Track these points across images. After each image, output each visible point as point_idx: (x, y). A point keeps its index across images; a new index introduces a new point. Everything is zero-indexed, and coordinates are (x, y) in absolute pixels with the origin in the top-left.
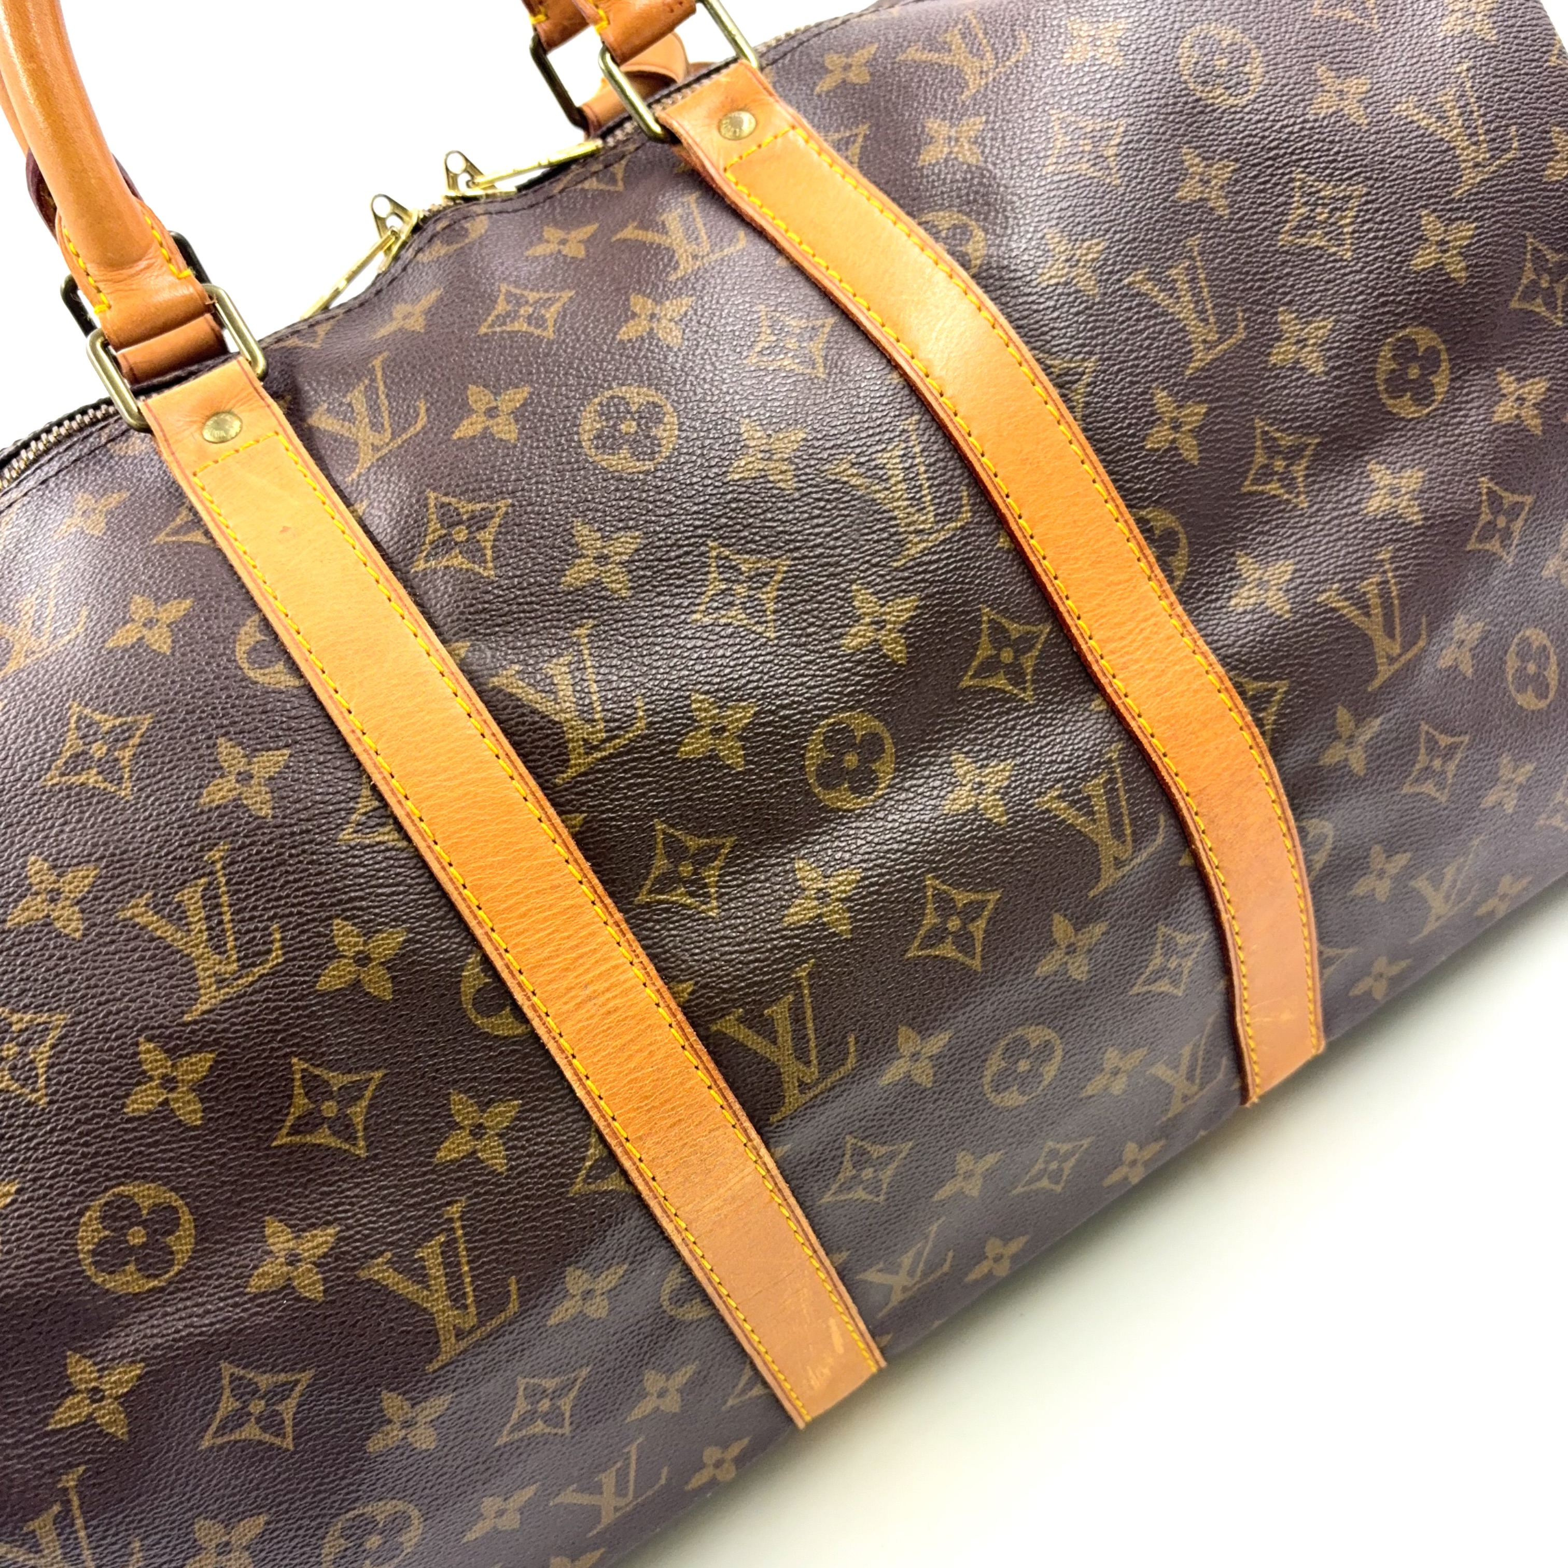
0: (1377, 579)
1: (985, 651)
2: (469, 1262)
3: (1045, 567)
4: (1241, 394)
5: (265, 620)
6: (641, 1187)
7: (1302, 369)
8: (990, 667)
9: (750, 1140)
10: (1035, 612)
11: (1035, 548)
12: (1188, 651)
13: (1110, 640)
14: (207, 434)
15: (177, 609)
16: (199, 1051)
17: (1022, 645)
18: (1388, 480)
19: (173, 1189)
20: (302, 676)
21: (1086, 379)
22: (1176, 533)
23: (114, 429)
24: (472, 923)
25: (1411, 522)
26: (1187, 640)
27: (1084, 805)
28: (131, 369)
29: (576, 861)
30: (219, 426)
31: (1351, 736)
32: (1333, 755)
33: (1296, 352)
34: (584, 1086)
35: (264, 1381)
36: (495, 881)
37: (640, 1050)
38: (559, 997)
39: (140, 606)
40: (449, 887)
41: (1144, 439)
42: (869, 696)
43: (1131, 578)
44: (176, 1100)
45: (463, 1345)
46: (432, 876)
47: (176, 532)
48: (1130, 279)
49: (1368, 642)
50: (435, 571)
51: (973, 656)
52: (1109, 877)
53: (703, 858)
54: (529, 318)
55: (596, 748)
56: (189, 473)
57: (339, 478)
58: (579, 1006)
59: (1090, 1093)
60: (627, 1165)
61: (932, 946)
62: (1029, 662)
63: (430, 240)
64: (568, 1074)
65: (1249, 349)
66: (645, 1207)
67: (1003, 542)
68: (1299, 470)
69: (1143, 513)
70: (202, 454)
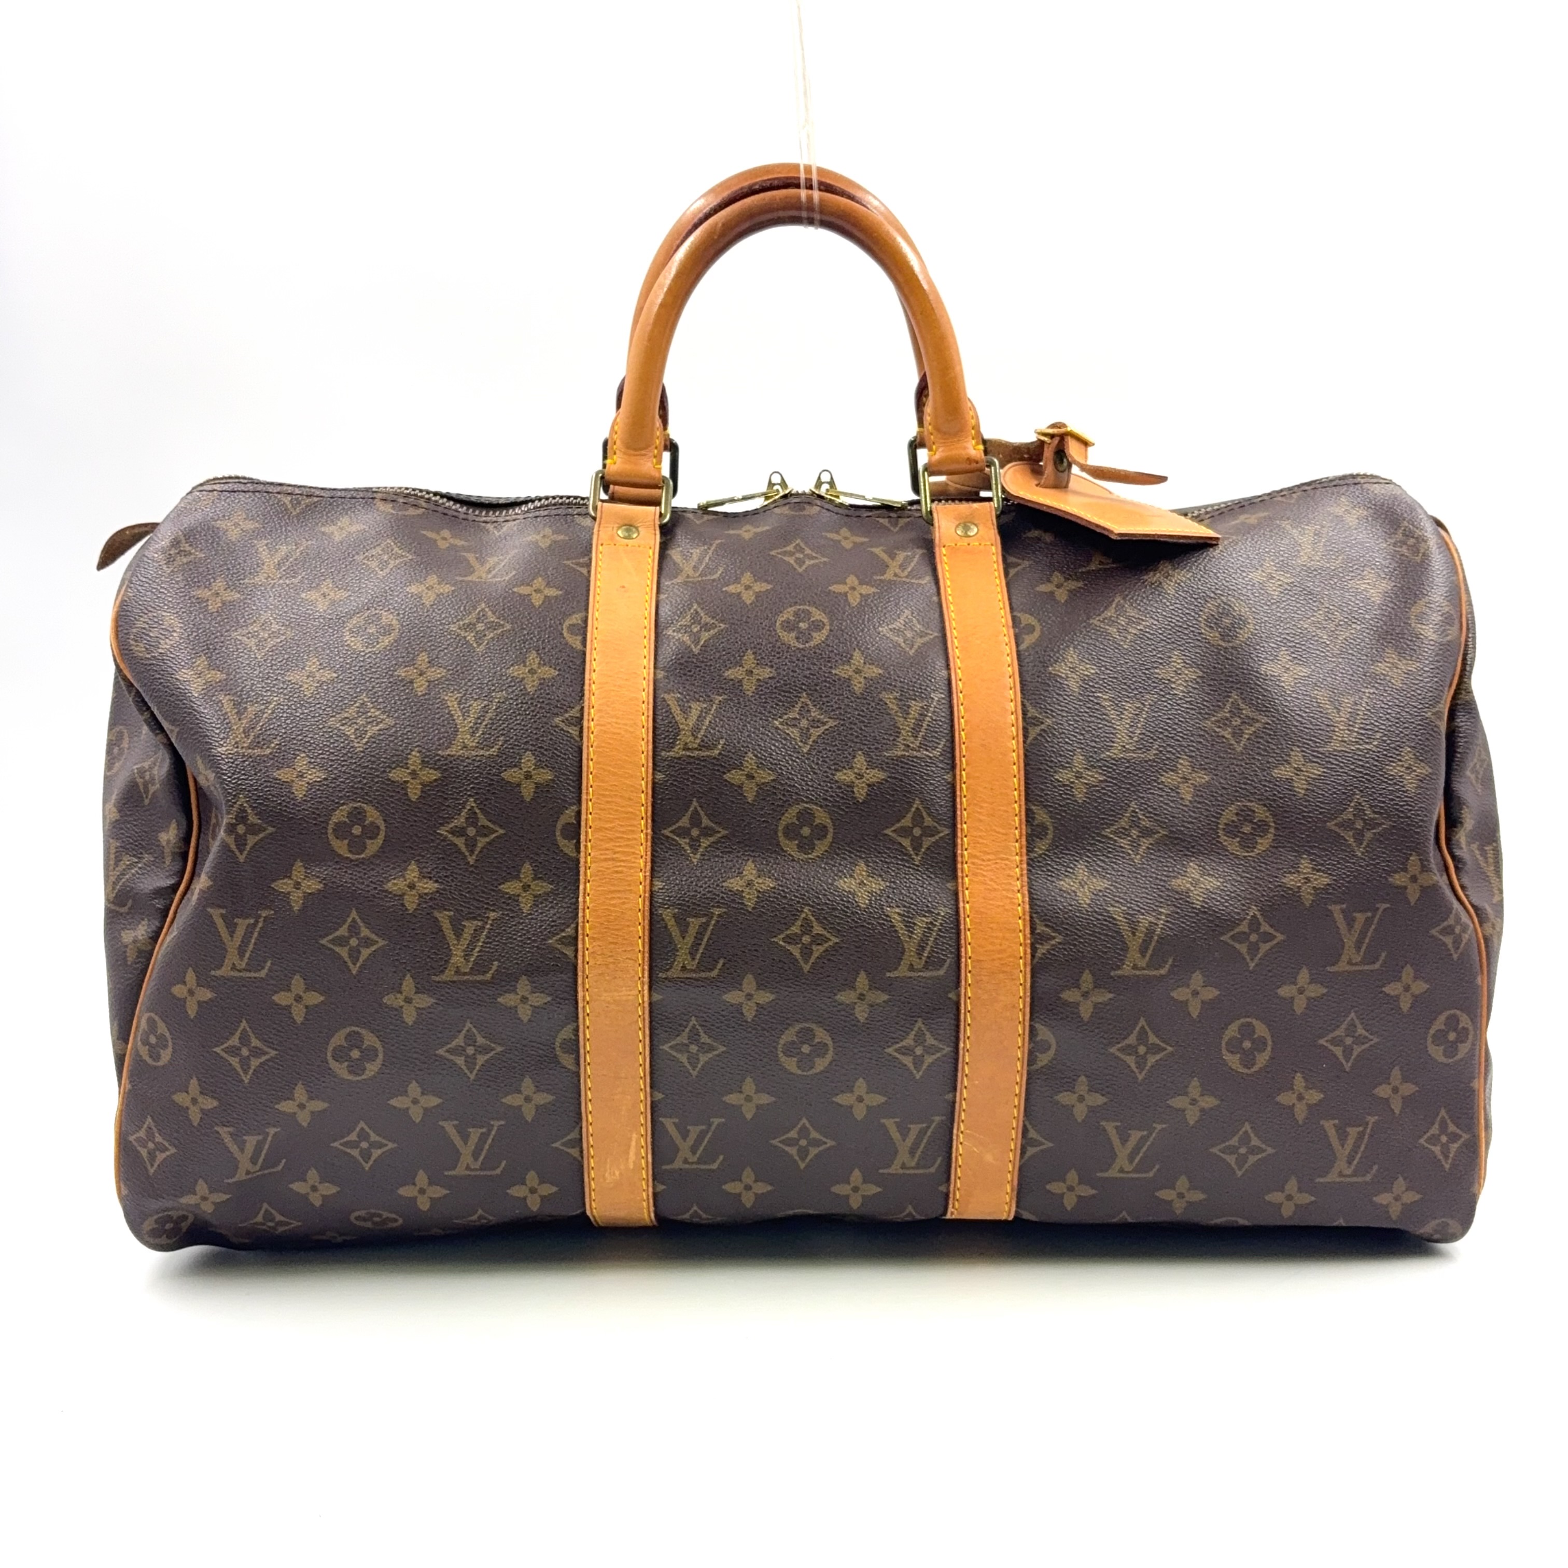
0: (1152, 919)
1: (906, 822)
2: (484, 942)
3: (963, 802)
4: (1130, 784)
5: (587, 617)
6: (580, 961)
7: (1178, 793)
8: (905, 832)
9: (643, 977)
10: (945, 820)
11: (963, 789)
12: (1016, 889)
13: (975, 857)
14: (620, 532)
15: (552, 592)
16: (435, 769)
17: (929, 832)
18: (1197, 876)
19: (385, 821)
20: (585, 647)
21: (1043, 727)
22: (1048, 829)
23: (583, 510)
24: (584, 791)
25: (1193, 903)
26: (1018, 883)
27: (910, 926)
28: (613, 493)
29: (647, 793)
30: (628, 530)
31: (1087, 992)
32: (1070, 995)
33: (1179, 783)
34: (584, 898)
35: (365, 932)
36: (607, 779)
37: (619, 898)
38: (600, 850)
39: (539, 582)
40: (584, 769)
41: (1055, 772)
42: (834, 806)
43: (1006, 834)
44: (412, 784)
45: (455, 979)
46: (581, 760)
47: (577, 564)
48: (1100, 695)
49: (1125, 949)
50: (674, 637)
51: (899, 821)
52: (902, 971)
53: (707, 832)
54: (797, 559)
55: (689, 749)
56: (600, 542)
57: (663, 580)
58: (606, 860)
59: (840, 1101)
60: (580, 946)
61: (789, 943)
62: (927, 842)
63: (785, 505)
64: (581, 887)
65: (1151, 766)
66: (576, 975)
67: (948, 777)
68: (1145, 843)
69: (1033, 808)
70: (612, 538)
